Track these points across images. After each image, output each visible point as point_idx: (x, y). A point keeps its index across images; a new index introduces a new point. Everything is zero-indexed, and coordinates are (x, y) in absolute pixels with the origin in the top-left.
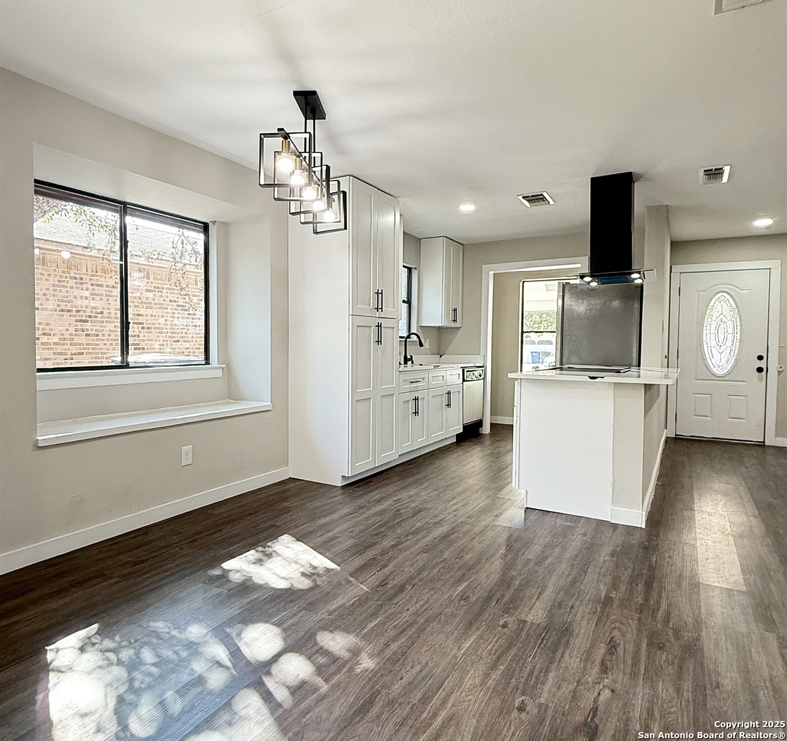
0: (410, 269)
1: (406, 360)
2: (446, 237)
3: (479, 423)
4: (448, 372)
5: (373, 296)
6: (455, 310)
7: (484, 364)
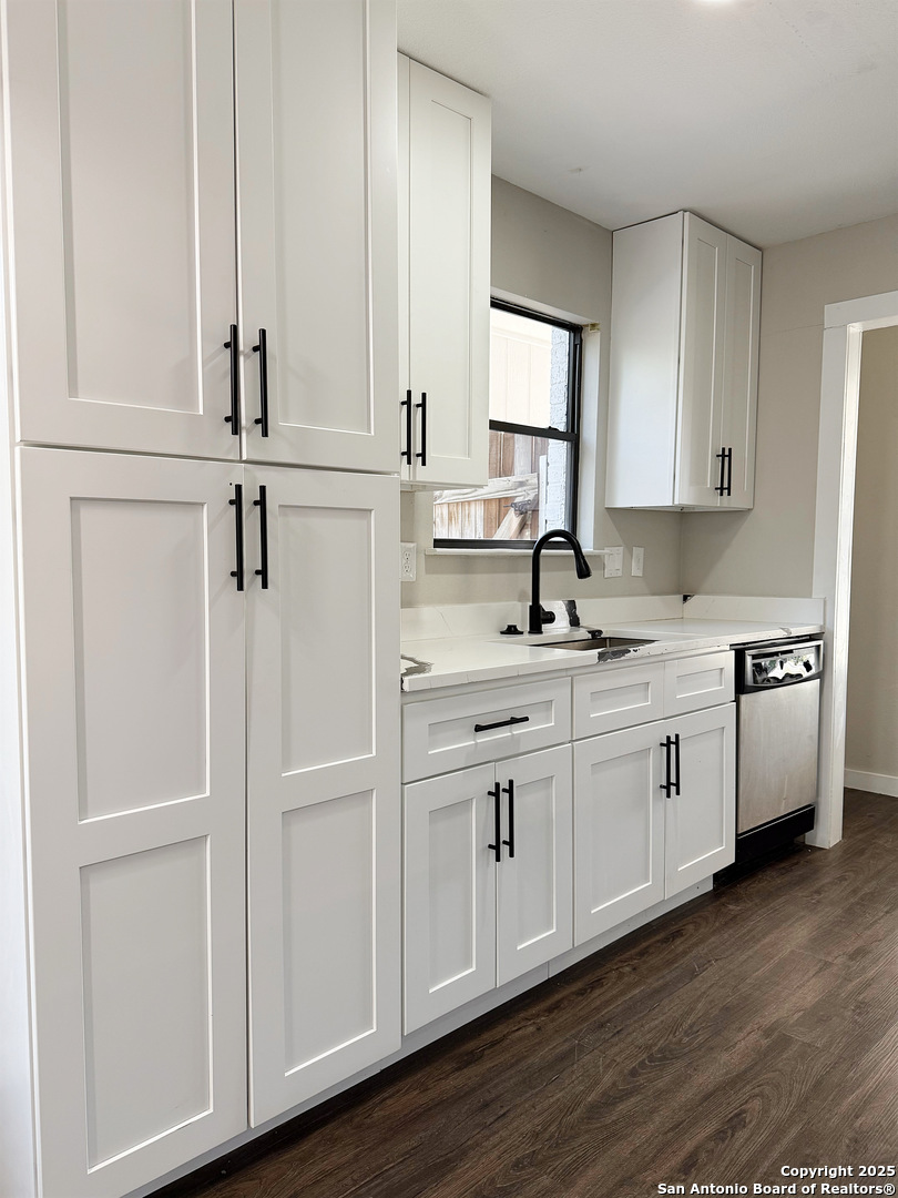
0: (575, 330)
1: (539, 619)
2: (694, 212)
3: (806, 818)
5: (206, 364)
6: (725, 456)
7: (822, 627)
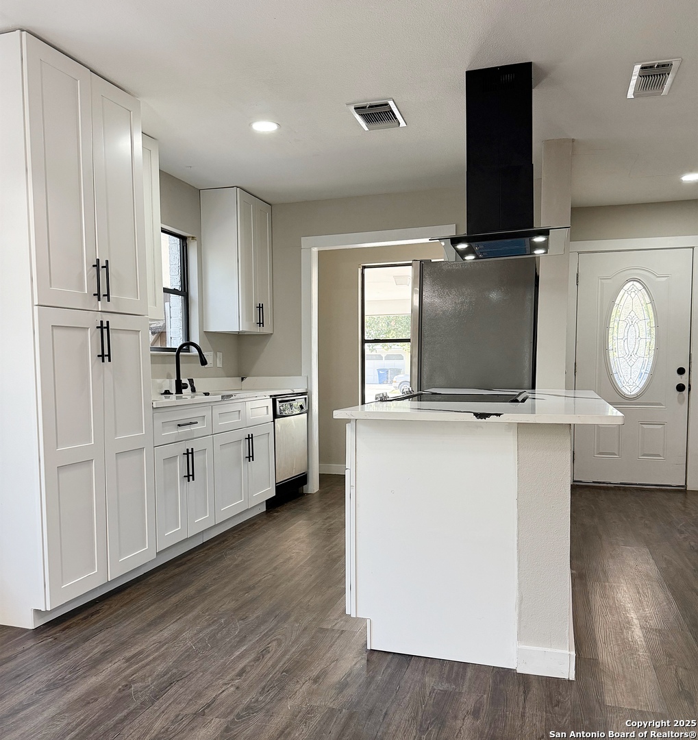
0: (183, 239)
1: (180, 387)
2: (241, 188)
3: (303, 479)
4: (249, 405)
5: (87, 273)
6: (260, 307)
7: (307, 389)
